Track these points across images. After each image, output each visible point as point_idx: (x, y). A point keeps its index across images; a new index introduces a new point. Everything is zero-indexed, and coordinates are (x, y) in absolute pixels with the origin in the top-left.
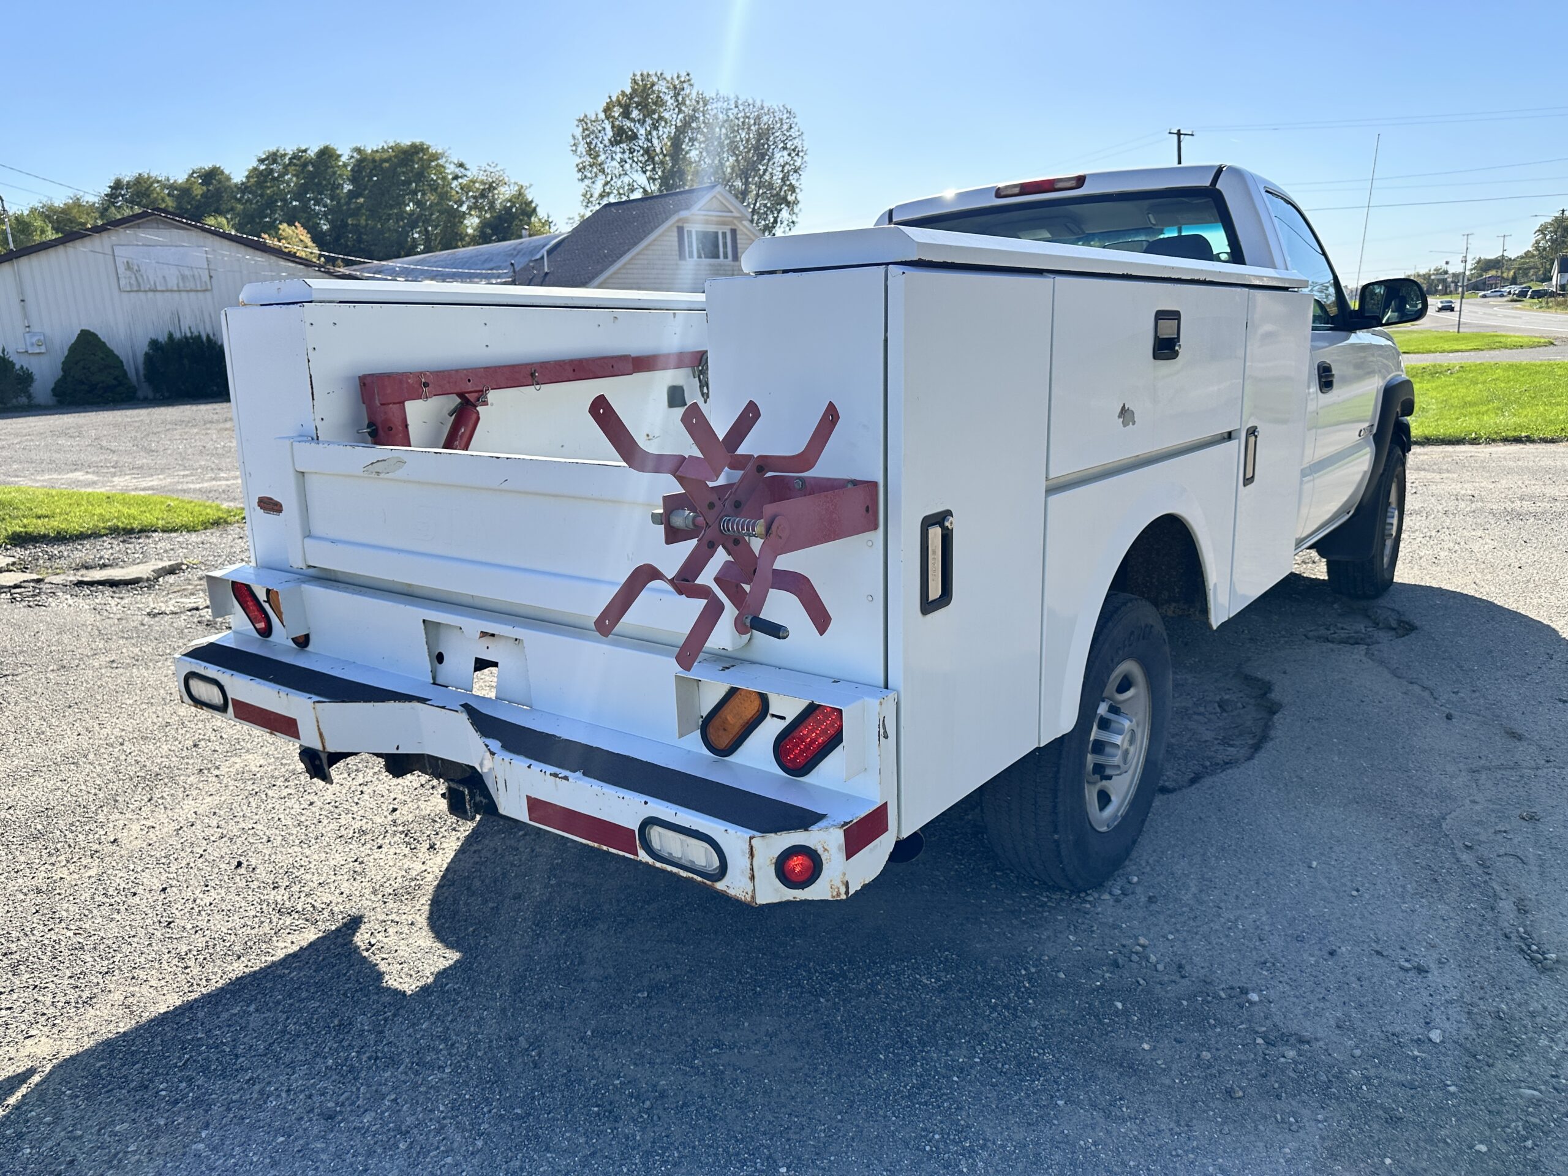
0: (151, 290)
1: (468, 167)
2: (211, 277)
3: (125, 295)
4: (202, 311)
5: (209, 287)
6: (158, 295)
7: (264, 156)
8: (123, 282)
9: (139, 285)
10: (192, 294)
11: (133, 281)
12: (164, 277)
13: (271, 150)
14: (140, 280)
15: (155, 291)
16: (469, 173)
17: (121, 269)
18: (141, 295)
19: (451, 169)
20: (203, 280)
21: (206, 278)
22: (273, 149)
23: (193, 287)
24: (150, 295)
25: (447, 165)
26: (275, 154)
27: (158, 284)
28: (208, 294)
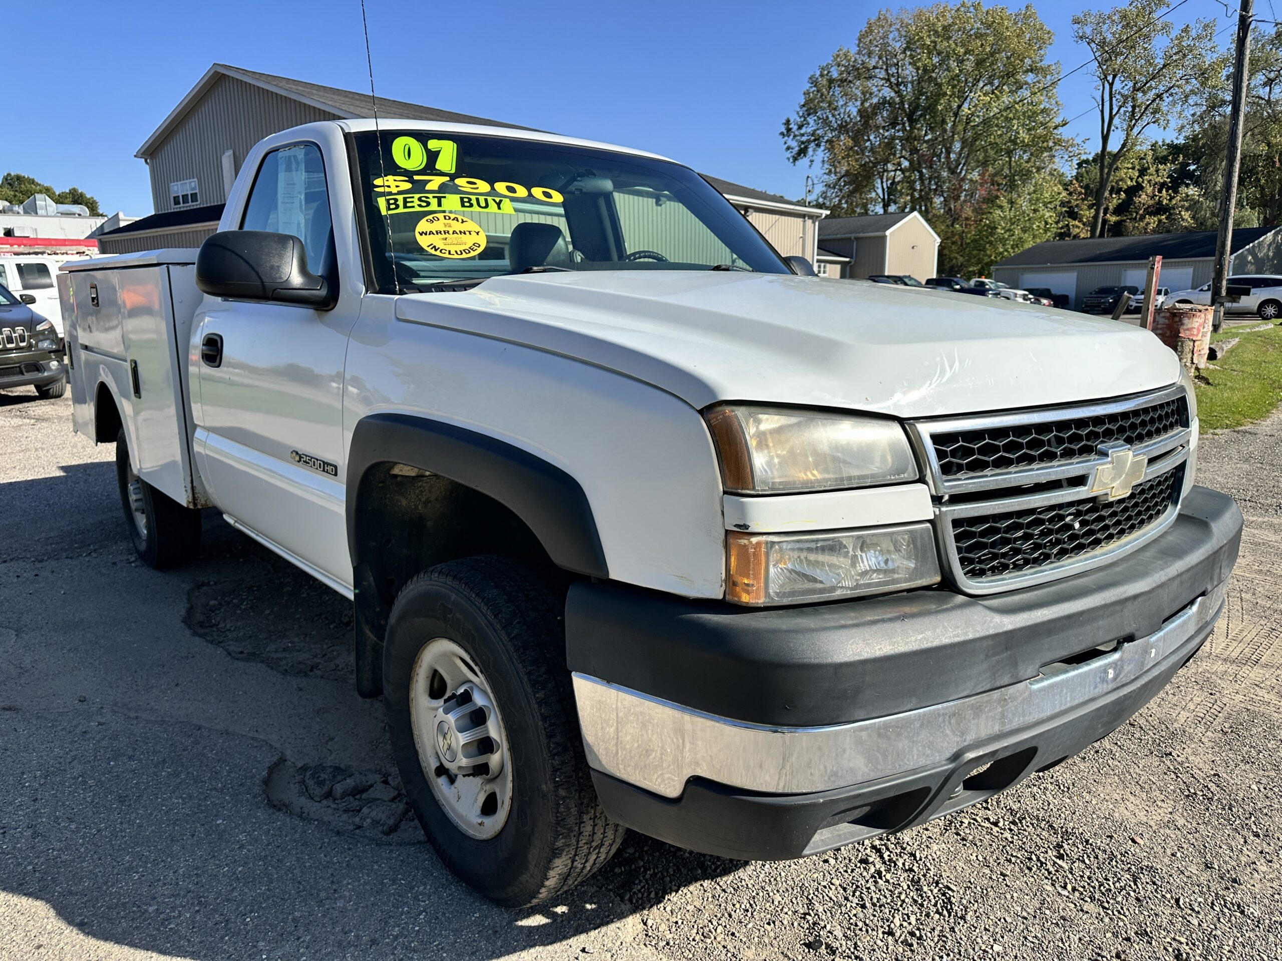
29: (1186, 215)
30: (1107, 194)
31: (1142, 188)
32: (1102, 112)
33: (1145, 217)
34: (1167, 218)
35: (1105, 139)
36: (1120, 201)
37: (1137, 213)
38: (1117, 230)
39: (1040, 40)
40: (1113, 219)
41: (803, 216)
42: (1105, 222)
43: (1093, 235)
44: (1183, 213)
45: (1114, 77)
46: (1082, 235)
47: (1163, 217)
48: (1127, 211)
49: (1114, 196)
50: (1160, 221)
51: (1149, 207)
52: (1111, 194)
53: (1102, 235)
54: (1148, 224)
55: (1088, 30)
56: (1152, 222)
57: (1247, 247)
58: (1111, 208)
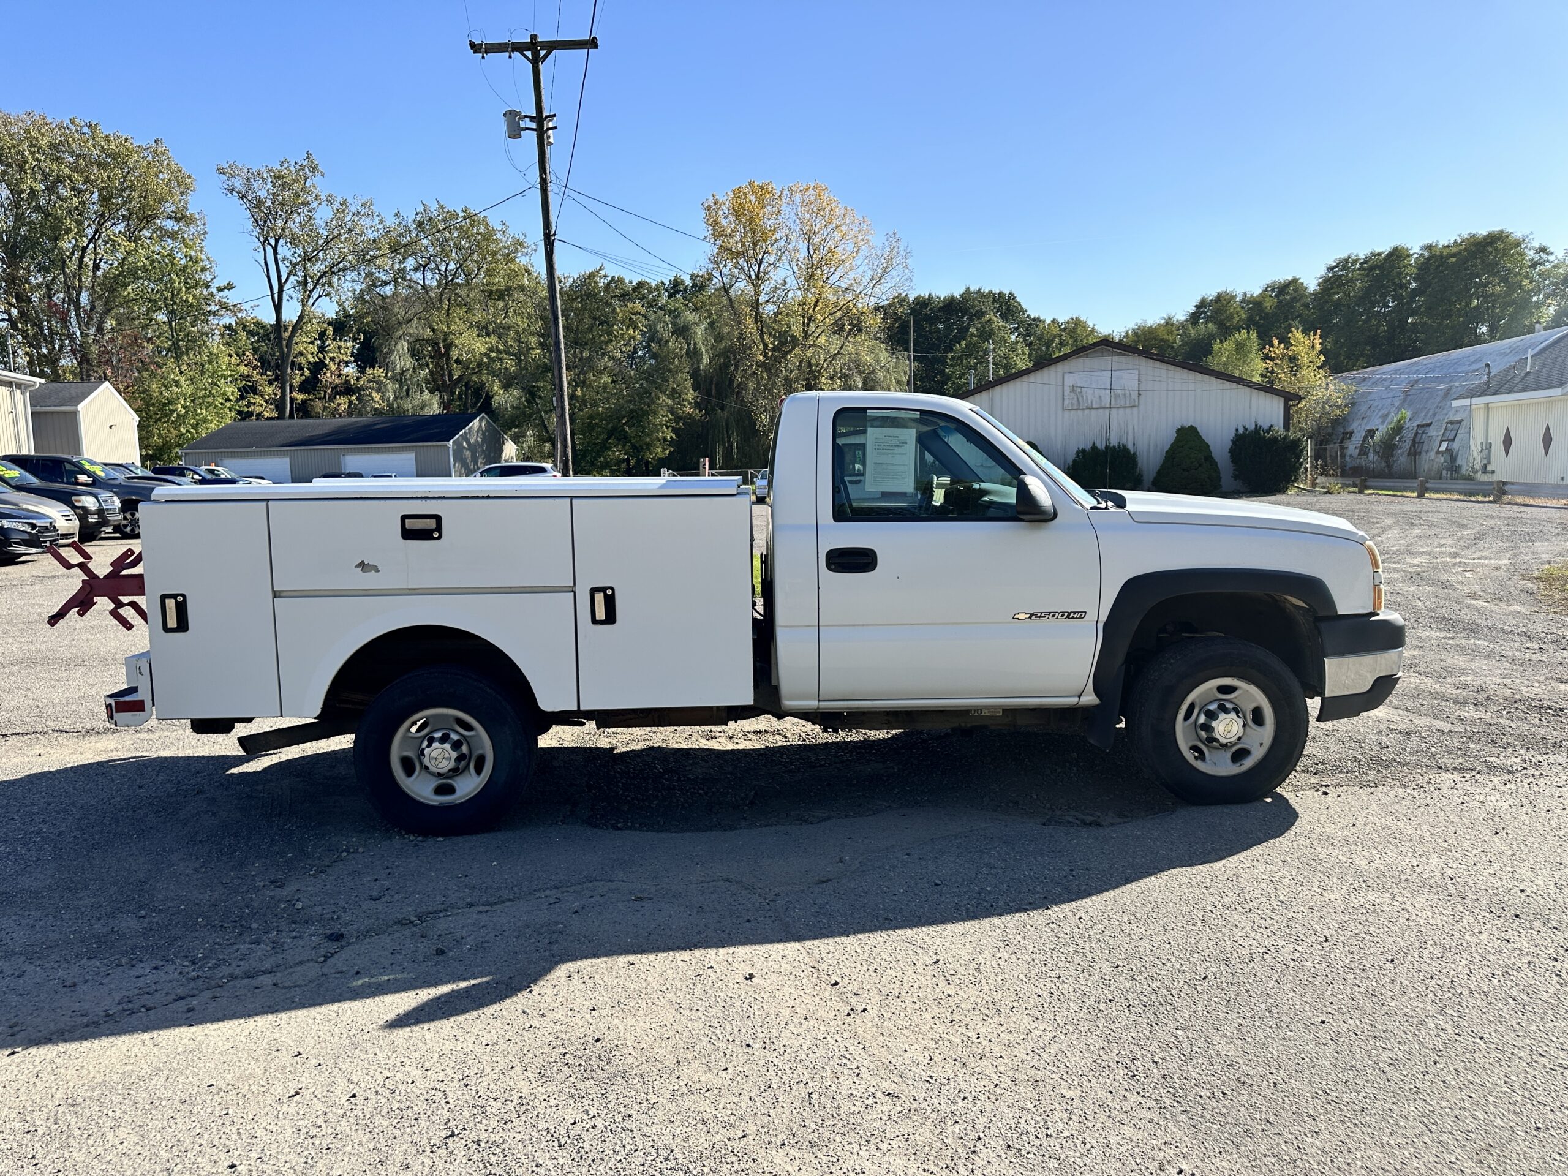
0: (1087, 408)
1: (1552, 250)
2: (1139, 394)
3: (1066, 413)
4: (1127, 424)
5: (1137, 403)
6: (1093, 412)
7: (1334, 264)
8: (1066, 402)
9: (1079, 403)
10: (1121, 410)
11: (1075, 402)
12: (1100, 397)
13: (1342, 257)
14: (1080, 399)
15: (1090, 408)
16: (1551, 258)
17: (1067, 391)
18: (1080, 412)
19: (1531, 254)
20: (1133, 397)
21: (1135, 395)
22: (1344, 255)
23: (1122, 404)
24: (1087, 411)
25: (1526, 251)
26: (1346, 261)
27: (1094, 403)
28: (1135, 410)
29: (376, 396)
30: (289, 371)
31: (325, 366)
32: (268, 276)
33: (335, 397)
34: (357, 399)
35: (278, 308)
36: (303, 378)
37: (325, 392)
38: (304, 410)
39: (183, 183)
40: (300, 397)
41: (10, 384)
42: (292, 399)
43: (281, 416)
44: (373, 394)
45: (277, 241)
46: (266, 415)
47: (354, 398)
48: (315, 390)
49: (297, 372)
50: (350, 402)
51: (336, 386)
52: (292, 369)
53: (291, 416)
54: (339, 405)
55: (238, 183)
56: (342, 402)
57: (461, 433)
58: (295, 385)
